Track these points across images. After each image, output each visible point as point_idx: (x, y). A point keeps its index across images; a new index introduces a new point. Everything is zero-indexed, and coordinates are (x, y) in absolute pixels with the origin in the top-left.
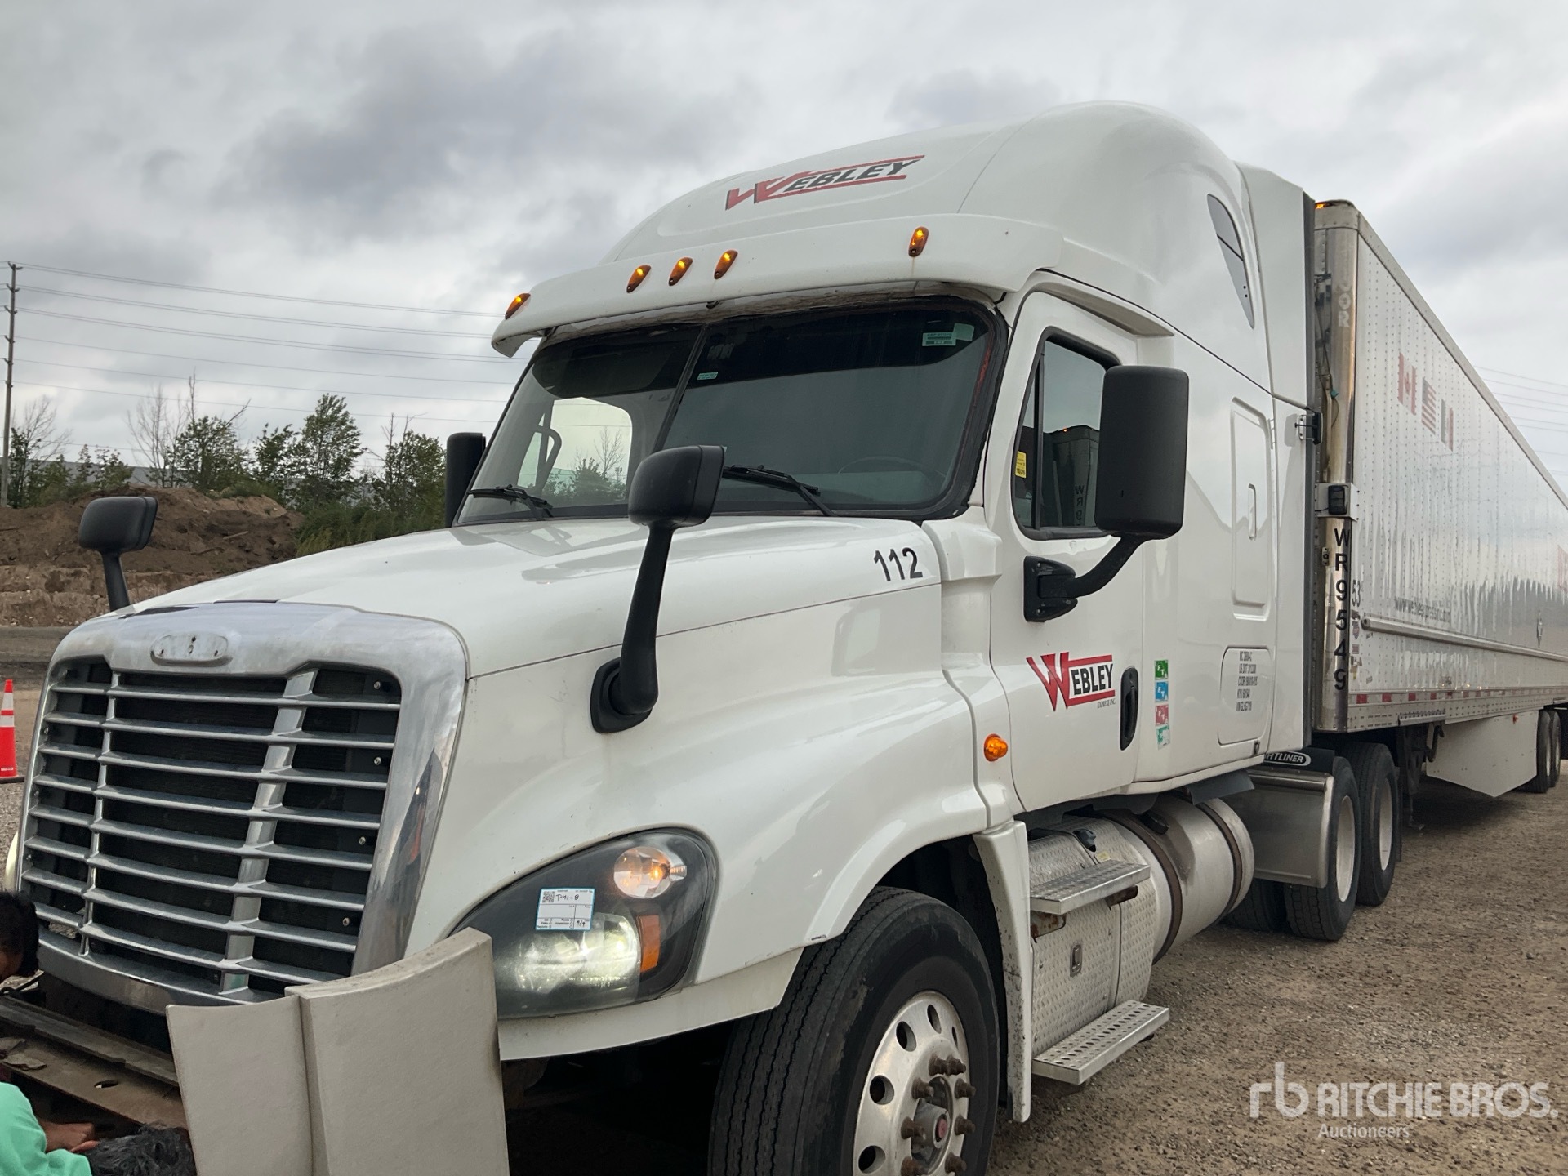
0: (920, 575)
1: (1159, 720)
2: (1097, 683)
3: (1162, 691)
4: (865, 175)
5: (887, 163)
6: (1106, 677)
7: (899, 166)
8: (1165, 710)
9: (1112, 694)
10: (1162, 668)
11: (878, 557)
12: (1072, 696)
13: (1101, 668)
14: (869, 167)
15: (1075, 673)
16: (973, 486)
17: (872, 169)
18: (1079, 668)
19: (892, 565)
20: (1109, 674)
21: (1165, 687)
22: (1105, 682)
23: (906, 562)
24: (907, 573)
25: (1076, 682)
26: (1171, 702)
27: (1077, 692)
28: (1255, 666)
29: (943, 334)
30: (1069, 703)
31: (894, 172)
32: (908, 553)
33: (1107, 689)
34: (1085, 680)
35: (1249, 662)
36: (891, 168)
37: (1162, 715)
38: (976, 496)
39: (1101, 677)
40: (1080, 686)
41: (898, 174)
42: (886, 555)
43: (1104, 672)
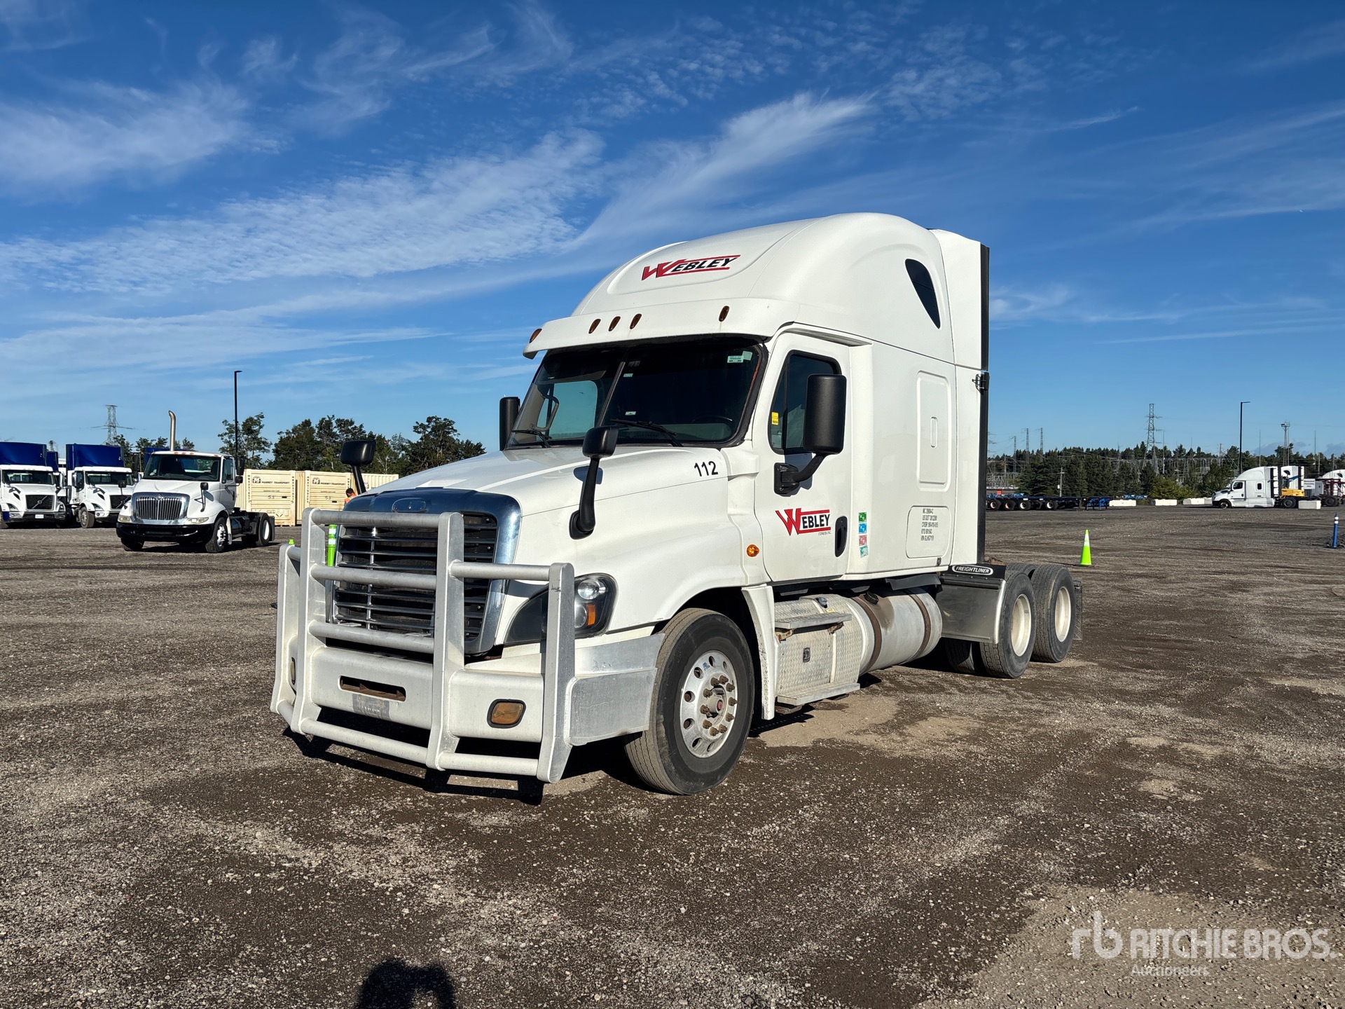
0: (717, 473)
1: (861, 543)
2: (818, 523)
3: (863, 528)
4: (710, 265)
5: (721, 258)
6: (825, 520)
7: (727, 261)
8: (865, 538)
9: (829, 529)
10: (863, 516)
11: (696, 465)
12: (801, 528)
13: (821, 516)
14: (713, 260)
15: (804, 518)
16: (747, 431)
17: (714, 262)
18: (807, 516)
19: (703, 470)
20: (827, 519)
21: (865, 526)
22: (824, 522)
23: (710, 468)
24: (710, 472)
25: (804, 522)
26: (868, 533)
27: (805, 527)
28: (936, 517)
29: (737, 357)
30: (799, 532)
31: (724, 265)
32: (712, 464)
33: (825, 526)
34: (810, 522)
35: (931, 514)
36: (723, 262)
37: (863, 541)
38: (748, 436)
39: (821, 520)
40: (807, 524)
41: (726, 266)
42: (700, 465)
43: (824, 518)
